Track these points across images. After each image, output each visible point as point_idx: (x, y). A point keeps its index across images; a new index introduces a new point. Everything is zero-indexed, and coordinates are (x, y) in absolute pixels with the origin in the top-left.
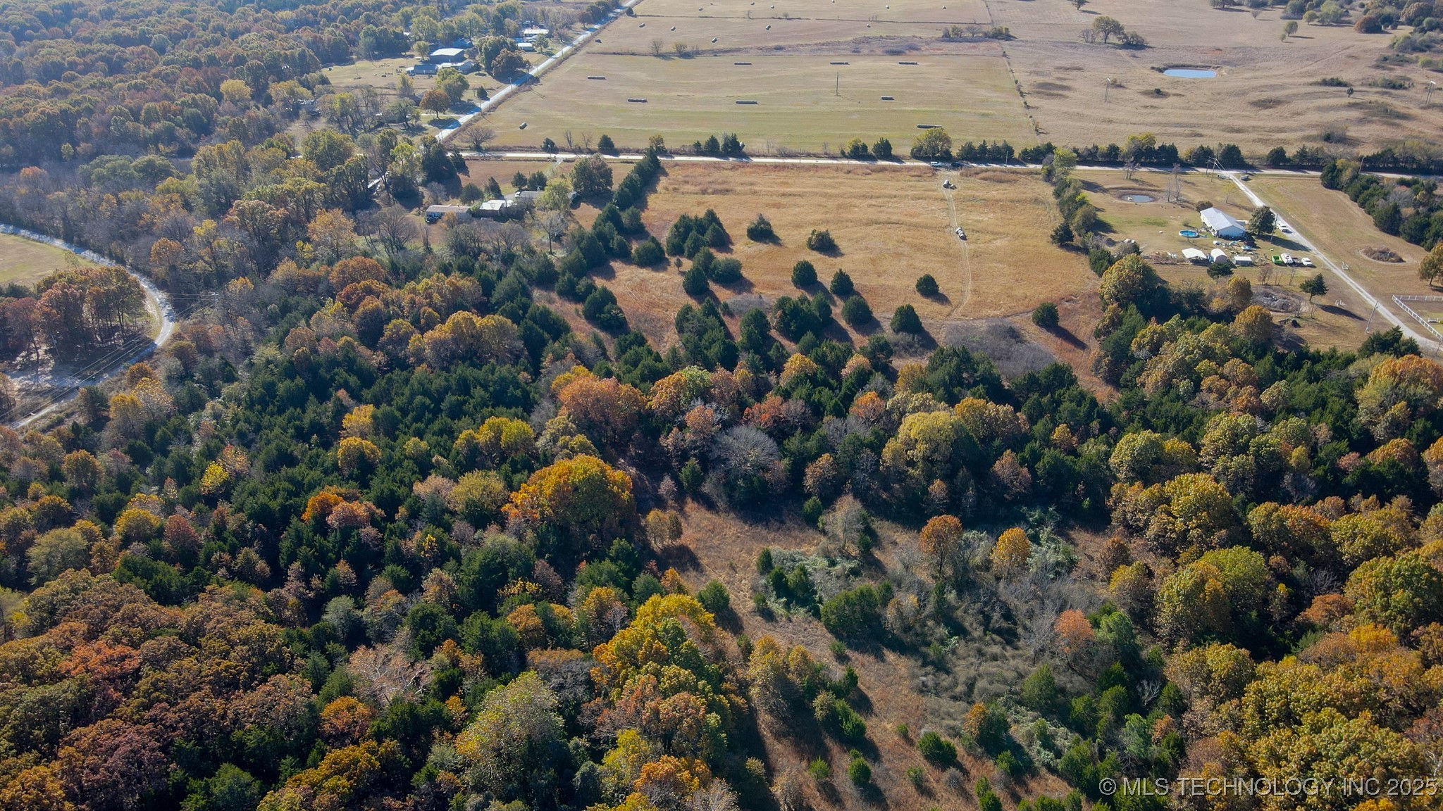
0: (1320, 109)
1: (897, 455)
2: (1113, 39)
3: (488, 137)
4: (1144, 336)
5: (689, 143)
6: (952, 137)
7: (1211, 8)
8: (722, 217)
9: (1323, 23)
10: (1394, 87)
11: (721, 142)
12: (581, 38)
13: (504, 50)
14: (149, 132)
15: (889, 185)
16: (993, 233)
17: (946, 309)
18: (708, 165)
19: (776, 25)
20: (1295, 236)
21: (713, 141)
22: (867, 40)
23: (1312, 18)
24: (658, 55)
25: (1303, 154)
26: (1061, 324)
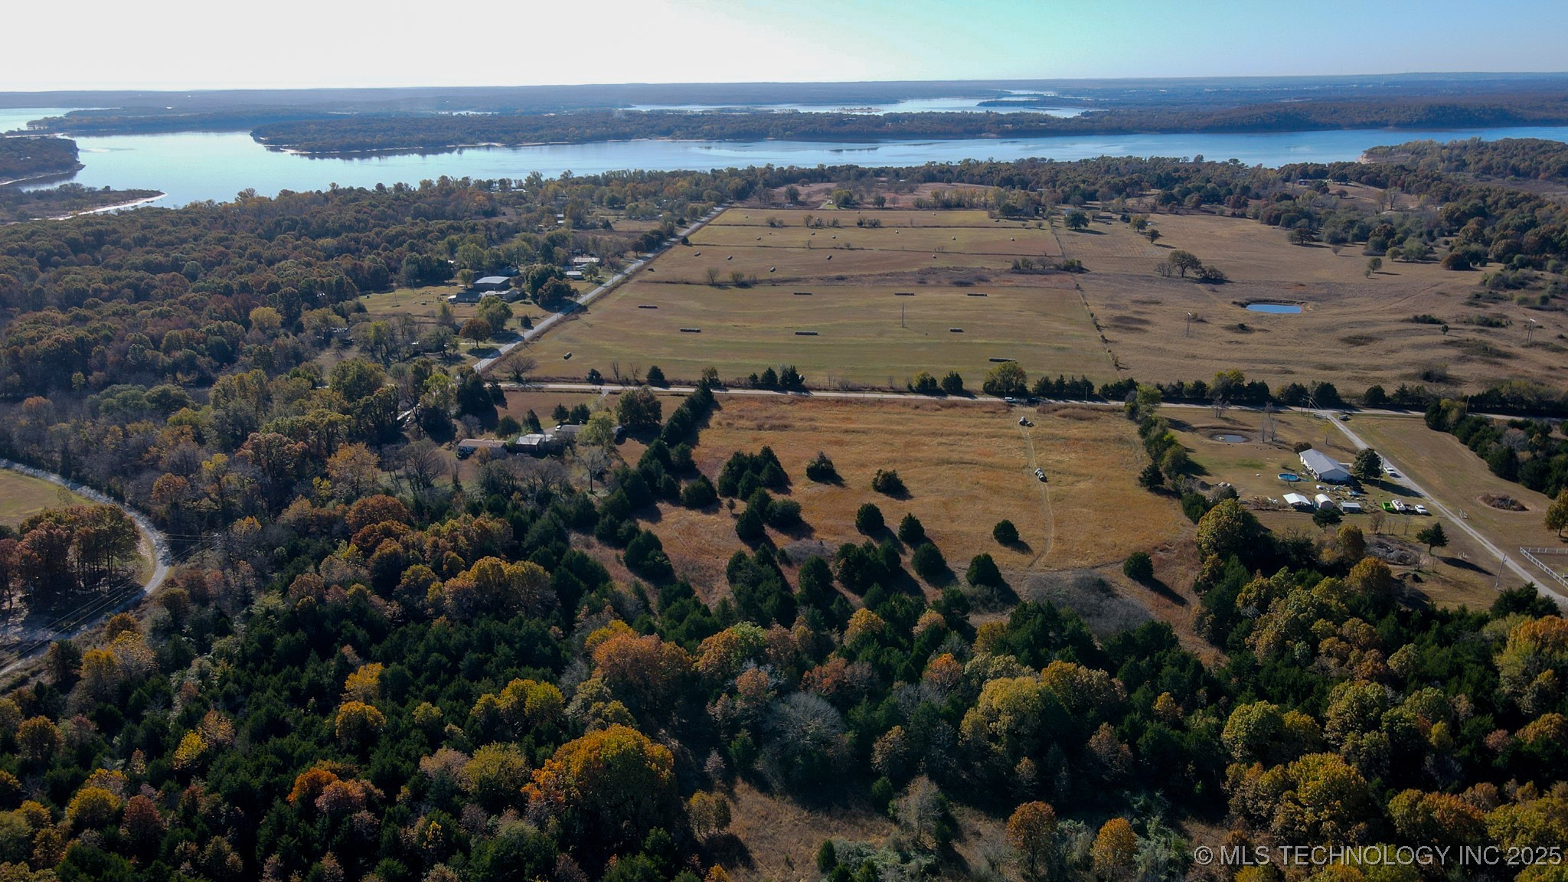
0: (1414, 347)
1: (978, 727)
2: (1190, 273)
3: (529, 366)
4: (1249, 591)
5: (745, 375)
6: (1027, 371)
7: (1289, 244)
8: (780, 455)
9: (1408, 259)
10: (1491, 325)
11: (779, 375)
12: (633, 267)
13: (551, 280)
14: (168, 360)
15: (961, 422)
16: (1075, 475)
17: (1027, 559)
18: (764, 399)
19: (837, 255)
20: (1404, 481)
21: (770, 374)
22: (933, 271)
23: (1395, 255)
24: (714, 284)
25: (1402, 393)
26: (1156, 576)
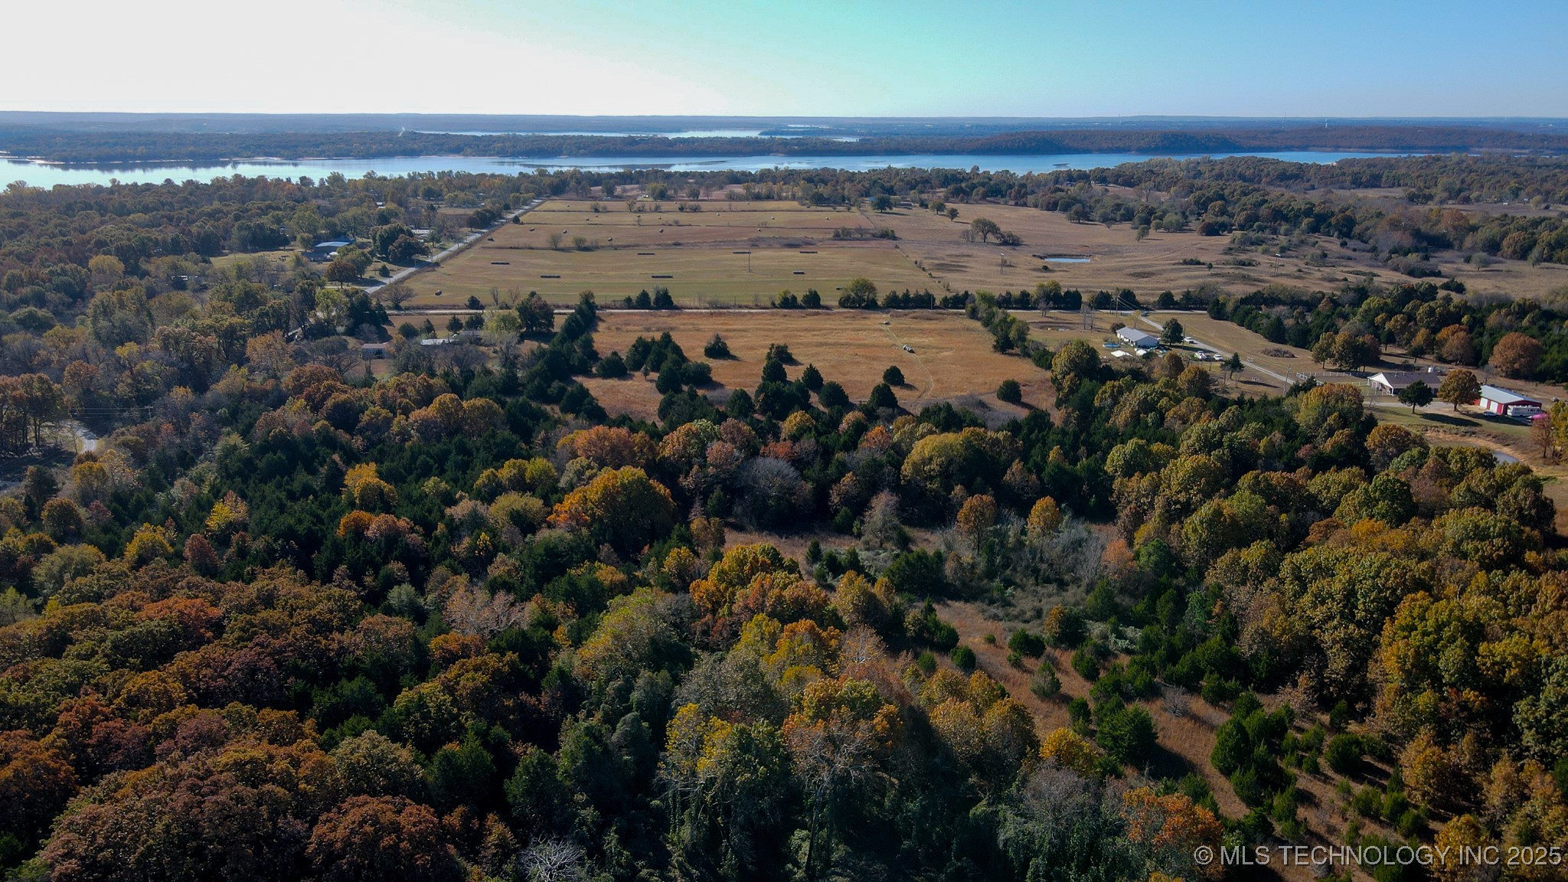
0: (1187, 277)
1: (917, 470)
2: (991, 238)
3: (409, 294)
4: (1105, 392)
5: (622, 295)
6: (876, 285)
7: (1068, 223)
8: (676, 338)
9: (1168, 229)
10: (1244, 264)
11: (652, 296)
12: (471, 238)
13: (401, 238)
15: (828, 323)
16: (937, 348)
17: (916, 394)
18: (642, 314)
19: (667, 230)
20: (1200, 345)
21: (645, 295)
22: (759, 239)
23: (1158, 227)
24: (557, 249)
25: (1187, 296)
26: (1023, 400)
